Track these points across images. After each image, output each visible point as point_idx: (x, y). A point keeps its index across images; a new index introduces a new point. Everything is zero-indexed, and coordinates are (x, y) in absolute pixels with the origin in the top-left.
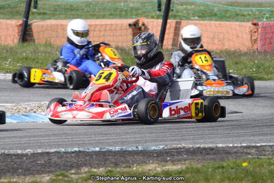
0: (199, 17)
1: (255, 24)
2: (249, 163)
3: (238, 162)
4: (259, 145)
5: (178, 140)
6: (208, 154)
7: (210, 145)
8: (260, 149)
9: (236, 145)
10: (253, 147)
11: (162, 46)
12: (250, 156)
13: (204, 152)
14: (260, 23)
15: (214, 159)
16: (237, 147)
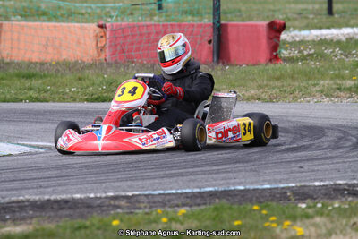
0: (22, 16)
1: (101, 26)
2: (121, 221)
3: (106, 219)
4: (130, 194)
5: (16, 189)
6: (62, 209)
7: (64, 196)
8: (132, 200)
9: (99, 195)
10: (122, 197)
12: (119, 211)
13: (56, 206)
14: (108, 25)
15: (71, 216)
16: (100, 198)
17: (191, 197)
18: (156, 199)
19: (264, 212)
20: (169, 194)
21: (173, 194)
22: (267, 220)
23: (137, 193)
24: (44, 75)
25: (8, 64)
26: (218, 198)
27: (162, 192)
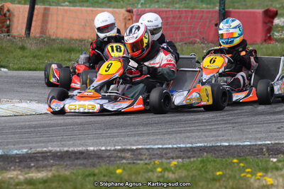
0: (70, 2)
1: (129, 11)
2: (124, 169)
3: (111, 168)
4: (134, 148)
5: (44, 142)
6: (77, 159)
7: (80, 149)
8: (136, 153)
9: (109, 148)
10: (128, 150)
11: (29, 34)
12: (124, 161)
13: (73, 156)
14: (134, 10)
15: (84, 165)
16: (110, 150)
17: (184, 151)
18: (156, 152)
19: (242, 165)
20: (166, 148)
21: (170, 148)
22: (244, 172)
23: (140, 147)
24: (82, 50)
25: (54, 40)
26: (207, 152)
27: (160, 146)
